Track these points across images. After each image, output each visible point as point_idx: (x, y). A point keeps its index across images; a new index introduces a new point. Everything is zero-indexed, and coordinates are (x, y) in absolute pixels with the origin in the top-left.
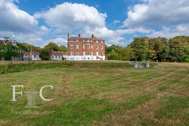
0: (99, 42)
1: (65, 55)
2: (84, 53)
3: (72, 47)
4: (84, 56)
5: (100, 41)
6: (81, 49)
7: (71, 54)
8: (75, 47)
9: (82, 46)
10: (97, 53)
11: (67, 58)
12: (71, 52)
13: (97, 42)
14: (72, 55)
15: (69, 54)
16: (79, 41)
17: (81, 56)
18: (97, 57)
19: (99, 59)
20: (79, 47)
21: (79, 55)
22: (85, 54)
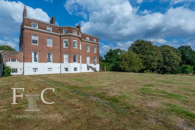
0: (90, 40)
1: (14, 60)
2: (66, 57)
3: (35, 42)
4: (66, 64)
5: (91, 38)
6: (58, 48)
7: (33, 59)
8: (43, 42)
9: (61, 42)
10: (88, 59)
11: (18, 70)
12: (33, 54)
13: (88, 39)
14: (35, 61)
15: (26, 59)
16: (53, 31)
17: (58, 65)
18: (87, 66)
19: (91, 70)
20: (54, 44)
21: (54, 62)
22: (67, 60)
